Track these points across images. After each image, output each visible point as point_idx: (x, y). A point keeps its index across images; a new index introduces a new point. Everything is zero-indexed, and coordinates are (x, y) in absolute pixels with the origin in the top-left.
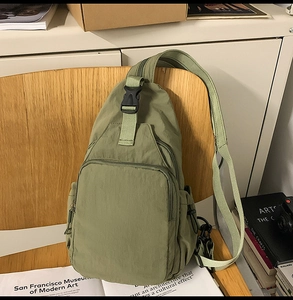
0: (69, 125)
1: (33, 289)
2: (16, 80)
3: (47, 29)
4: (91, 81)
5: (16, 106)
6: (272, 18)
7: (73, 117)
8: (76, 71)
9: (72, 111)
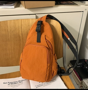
0: (21, 35)
1: (9, 83)
2: (5, 22)
3: (15, 8)
4: (27, 23)
5: (5, 30)
6: (80, 6)
7: (22, 33)
8: (23, 20)
9: (22, 31)
